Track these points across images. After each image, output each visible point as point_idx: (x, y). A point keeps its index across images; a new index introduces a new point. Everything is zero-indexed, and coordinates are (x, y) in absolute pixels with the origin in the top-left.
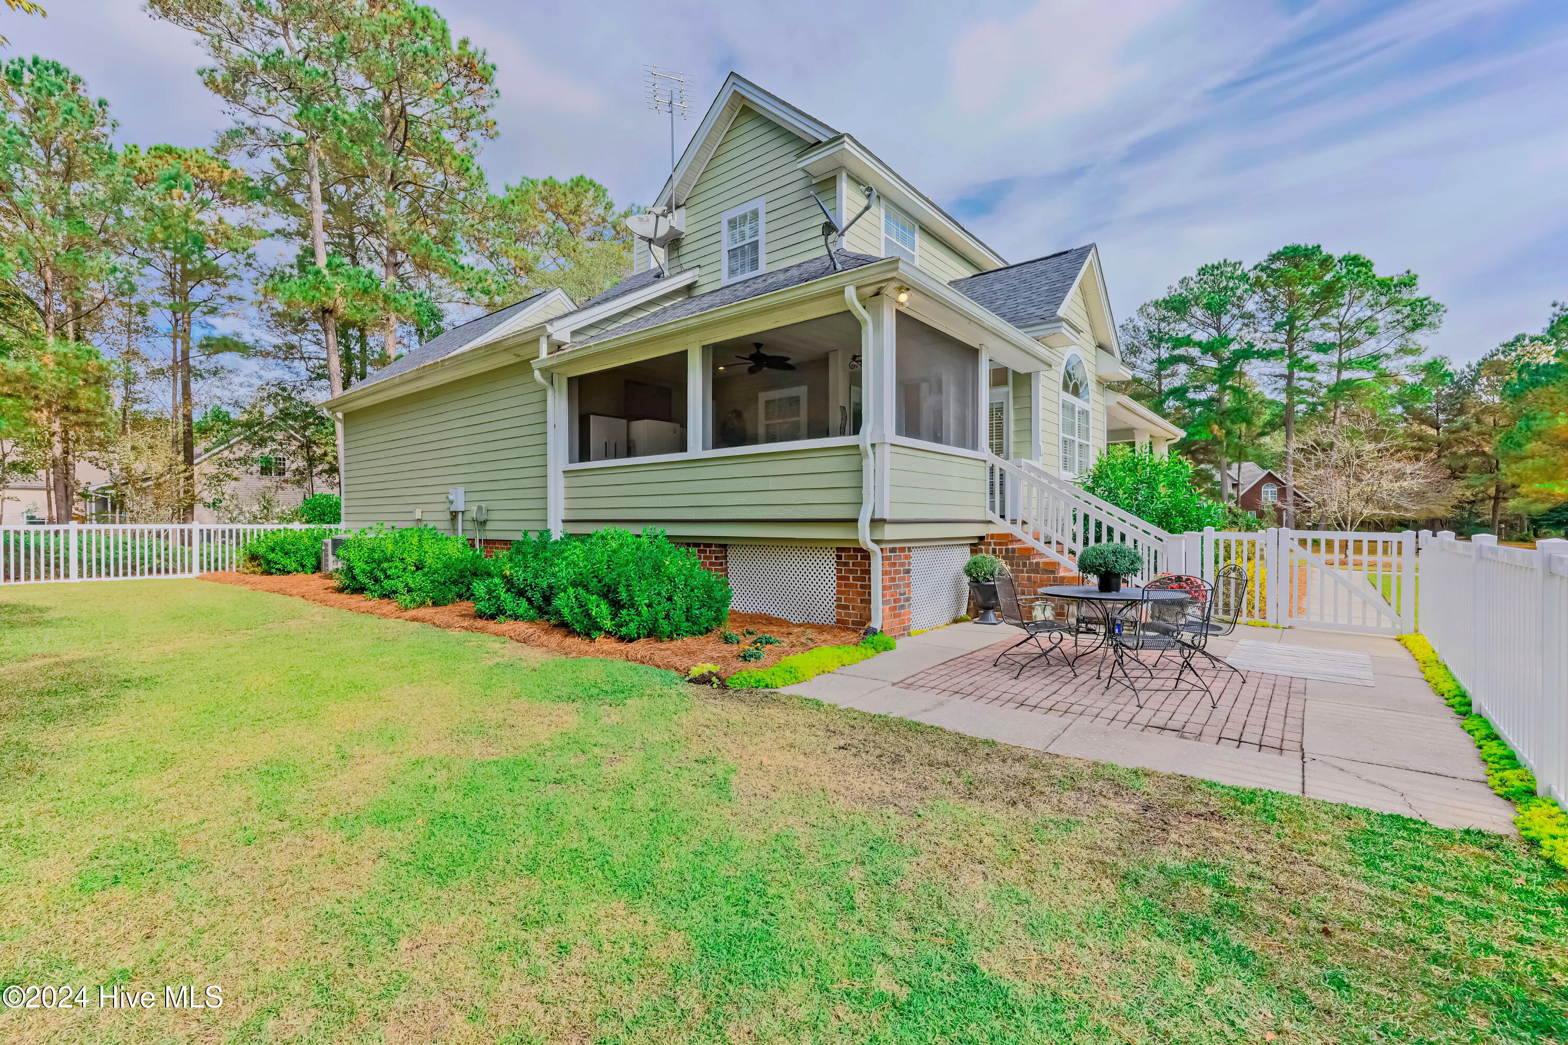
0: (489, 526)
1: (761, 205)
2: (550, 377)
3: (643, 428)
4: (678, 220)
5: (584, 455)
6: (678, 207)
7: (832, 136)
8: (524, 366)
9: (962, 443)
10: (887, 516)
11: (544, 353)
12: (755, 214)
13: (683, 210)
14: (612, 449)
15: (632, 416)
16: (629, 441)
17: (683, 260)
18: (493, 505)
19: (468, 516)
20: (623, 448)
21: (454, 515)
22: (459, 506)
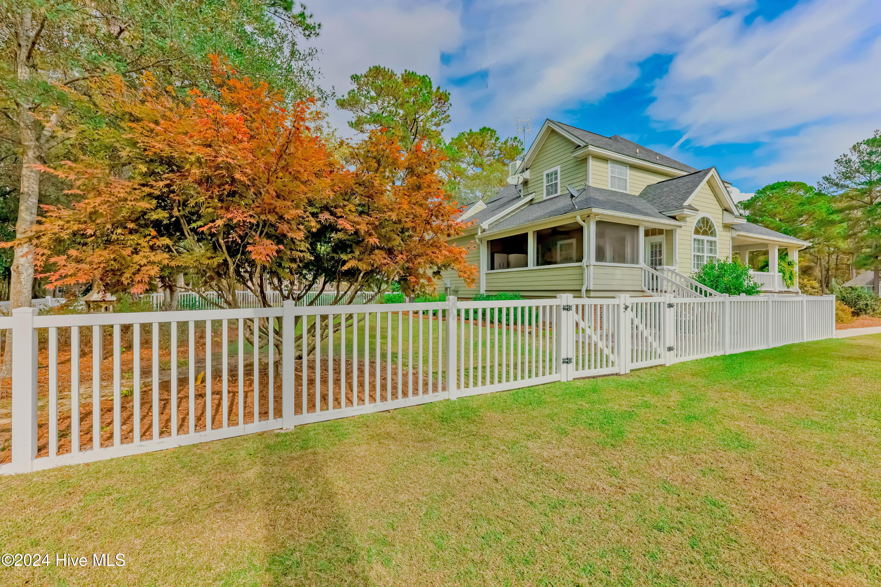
0: (459, 292)
1: (558, 168)
2: (481, 240)
3: (513, 257)
4: (527, 175)
5: (492, 268)
6: (527, 169)
7: (585, 144)
8: (472, 236)
9: (633, 262)
10: (591, 289)
11: (479, 234)
12: (556, 173)
13: (529, 170)
14: (502, 265)
15: (509, 252)
16: (508, 262)
17: (529, 189)
18: (460, 285)
19: (452, 289)
20: (506, 265)
21: (446, 289)
22: (448, 285)
